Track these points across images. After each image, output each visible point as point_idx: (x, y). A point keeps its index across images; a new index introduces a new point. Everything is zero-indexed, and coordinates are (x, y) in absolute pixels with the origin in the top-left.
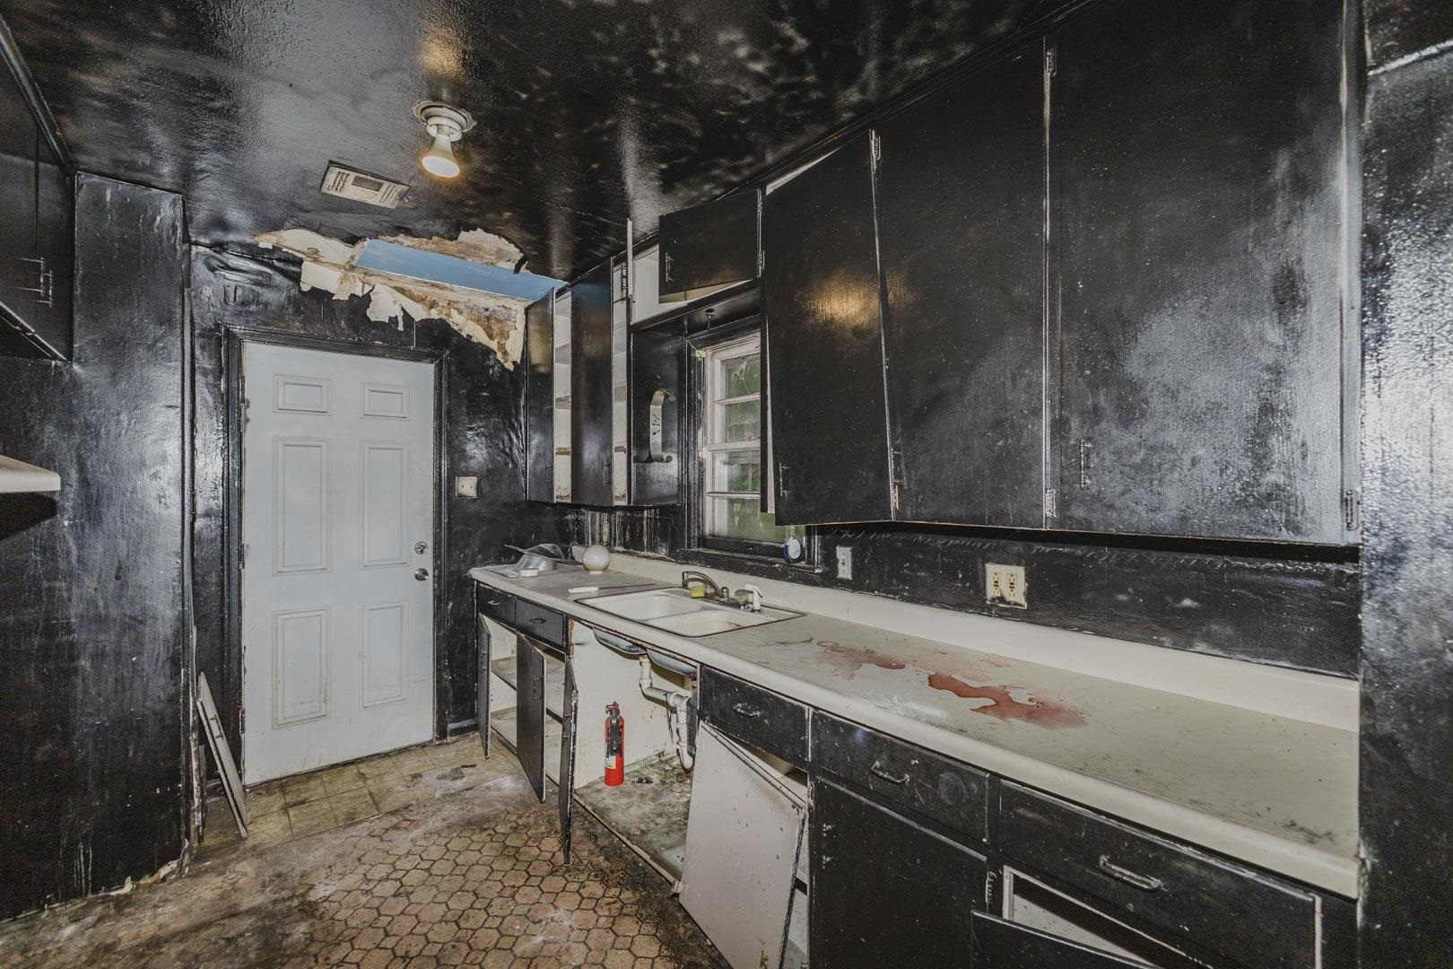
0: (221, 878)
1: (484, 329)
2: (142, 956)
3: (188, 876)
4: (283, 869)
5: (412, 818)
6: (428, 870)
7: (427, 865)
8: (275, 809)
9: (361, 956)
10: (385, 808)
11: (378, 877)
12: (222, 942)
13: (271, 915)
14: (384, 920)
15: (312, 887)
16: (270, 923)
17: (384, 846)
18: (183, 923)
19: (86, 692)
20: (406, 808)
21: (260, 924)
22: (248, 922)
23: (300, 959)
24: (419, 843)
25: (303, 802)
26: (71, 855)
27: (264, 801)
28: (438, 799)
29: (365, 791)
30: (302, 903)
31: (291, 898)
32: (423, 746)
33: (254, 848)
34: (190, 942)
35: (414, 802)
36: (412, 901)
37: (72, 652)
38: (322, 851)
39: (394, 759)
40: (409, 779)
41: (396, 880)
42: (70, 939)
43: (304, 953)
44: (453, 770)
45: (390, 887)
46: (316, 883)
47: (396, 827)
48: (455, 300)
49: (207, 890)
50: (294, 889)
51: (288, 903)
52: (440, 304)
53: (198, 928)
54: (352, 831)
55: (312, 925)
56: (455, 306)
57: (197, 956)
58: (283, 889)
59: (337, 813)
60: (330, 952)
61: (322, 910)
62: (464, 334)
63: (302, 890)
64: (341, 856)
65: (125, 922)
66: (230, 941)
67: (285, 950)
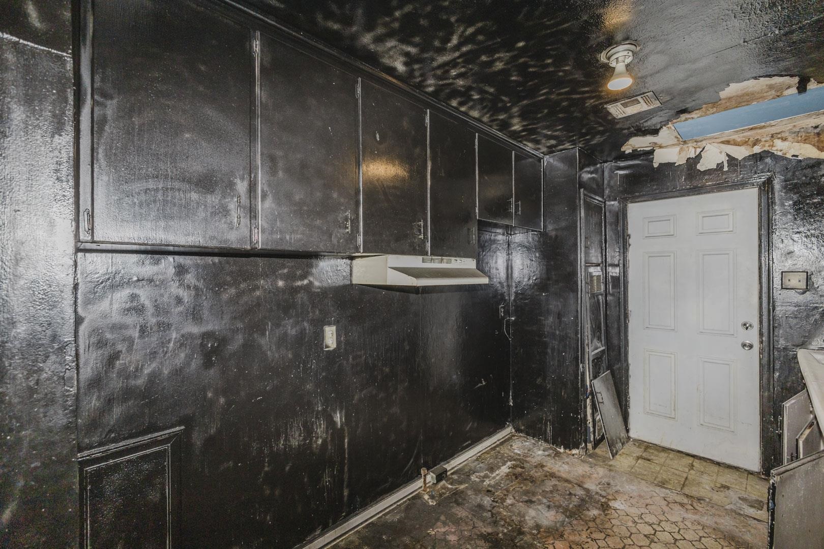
0: (590, 469)
2: (546, 476)
3: (581, 460)
4: (612, 482)
5: (697, 507)
6: (676, 540)
7: (678, 537)
8: (635, 455)
9: (604, 545)
10: (686, 490)
11: (647, 520)
12: (568, 492)
13: (591, 497)
14: (629, 541)
15: (615, 499)
16: (588, 499)
17: (666, 509)
18: (564, 476)
20: (699, 499)
21: (584, 497)
22: (582, 493)
23: (583, 523)
24: (686, 523)
25: (649, 460)
27: (634, 449)
28: (726, 509)
29: (685, 475)
30: (605, 503)
31: (604, 497)
32: (750, 473)
33: (611, 466)
34: (560, 484)
35: (707, 500)
36: (651, 546)
38: (634, 488)
39: (721, 469)
40: (719, 485)
41: (654, 529)
42: (538, 455)
43: (586, 522)
44: (757, 500)
45: (648, 530)
46: (619, 499)
47: (682, 505)
48: (778, 131)
49: (581, 469)
50: (608, 494)
51: (601, 498)
52: (763, 140)
53: (567, 481)
54: (658, 489)
55: (600, 515)
56: (779, 136)
57: (558, 490)
58: (604, 490)
59: (659, 476)
60: (595, 531)
61: (609, 512)
62: (789, 156)
63: (610, 497)
64: (640, 496)
65: (553, 461)
66: (570, 494)
67: (582, 515)
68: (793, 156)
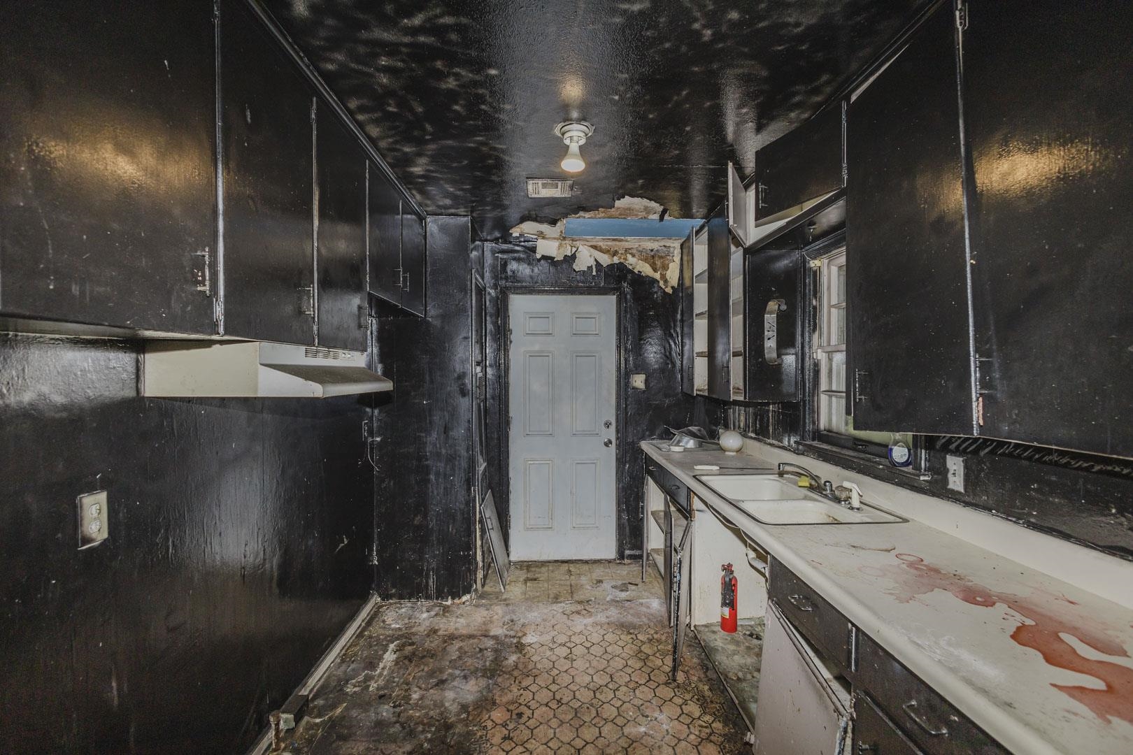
0: (487, 612)
1: (650, 265)
2: (445, 642)
3: (474, 605)
4: (514, 618)
5: (590, 610)
6: (588, 648)
7: (588, 645)
8: (521, 579)
9: (537, 689)
10: (576, 597)
11: (559, 642)
12: (478, 649)
13: (502, 643)
14: (555, 672)
15: (525, 634)
16: (501, 647)
17: (569, 623)
18: (464, 632)
19: (432, 492)
20: (588, 601)
21: (496, 646)
22: (492, 643)
23: (508, 676)
24: (588, 628)
25: (535, 580)
26: (427, 577)
27: (518, 572)
28: (608, 602)
29: (568, 583)
30: (518, 642)
31: (514, 637)
32: (609, 561)
33: (505, 600)
34: (464, 644)
35: (593, 599)
36: (574, 666)
37: (427, 470)
38: (536, 614)
39: (590, 566)
40: (595, 582)
41: (569, 648)
42: (424, 620)
43: (510, 673)
44: (623, 584)
45: (564, 651)
46: (528, 633)
47: (578, 613)
48: (629, 247)
49: (479, 616)
50: (517, 632)
51: (512, 639)
52: (620, 252)
53: (471, 637)
54: (555, 607)
55: (519, 658)
56: (630, 252)
57: (466, 652)
58: (512, 630)
59: (550, 592)
60: (523, 679)
61: (526, 651)
62: (636, 271)
63: (520, 634)
64: (544, 620)
65: (444, 620)
66: (481, 650)
67: (503, 667)
68: (639, 272)
